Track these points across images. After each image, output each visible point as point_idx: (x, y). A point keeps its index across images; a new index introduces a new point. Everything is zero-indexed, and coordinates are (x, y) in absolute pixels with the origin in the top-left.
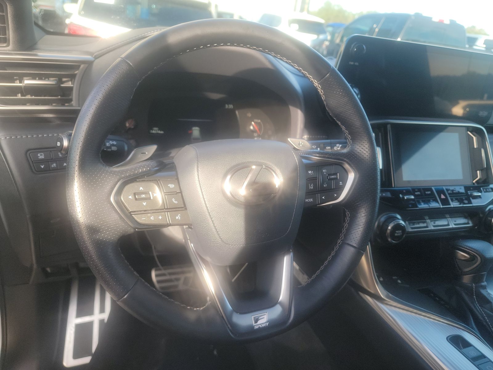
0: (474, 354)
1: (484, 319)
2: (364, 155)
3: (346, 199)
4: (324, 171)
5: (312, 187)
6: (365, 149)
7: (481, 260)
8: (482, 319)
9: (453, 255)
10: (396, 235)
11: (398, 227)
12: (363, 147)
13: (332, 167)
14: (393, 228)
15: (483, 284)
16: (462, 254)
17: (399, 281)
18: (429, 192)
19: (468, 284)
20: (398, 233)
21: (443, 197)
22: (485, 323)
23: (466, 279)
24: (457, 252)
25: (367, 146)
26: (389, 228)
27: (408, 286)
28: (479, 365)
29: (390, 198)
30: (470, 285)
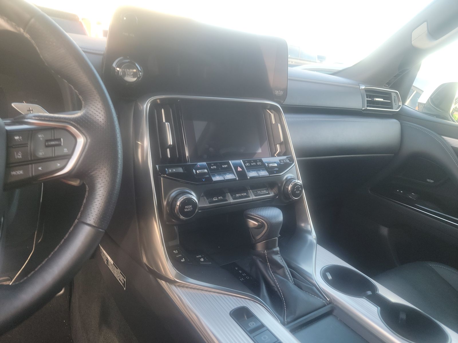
0: (252, 325)
1: (275, 284)
2: (97, 117)
3: (76, 169)
4: (40, 136)
5: (19, 156)
6: (98, 110)
7: (268, 225)
8: (274, 285)
9: (245, 225)
10: (186, 210)
11: (189, 201)
12: (95, 108)
13: (53, 131)
14: (182, 203)
15: (275, 249)
16: (252, 223)
17: (202, 260)
18: (226, 166)
19: (261, 252)
20: (188, 208)
21: (239, 169)
22: (276, 289)
23: (260, 247)
24: (249, 221)
25: (99, 107)
26: (178, 203)
27: (211, 263)
28: (255, 336)
29: (182, 173)
30: (263, 252)
